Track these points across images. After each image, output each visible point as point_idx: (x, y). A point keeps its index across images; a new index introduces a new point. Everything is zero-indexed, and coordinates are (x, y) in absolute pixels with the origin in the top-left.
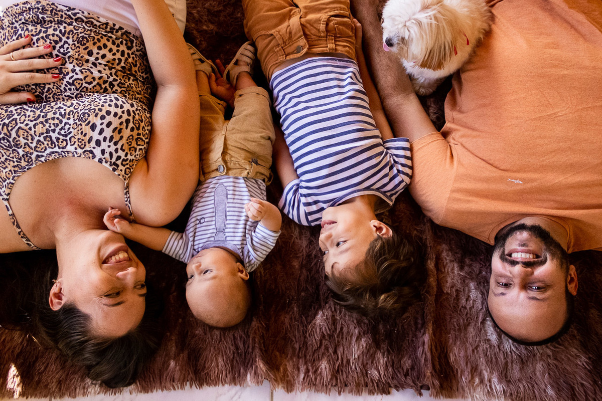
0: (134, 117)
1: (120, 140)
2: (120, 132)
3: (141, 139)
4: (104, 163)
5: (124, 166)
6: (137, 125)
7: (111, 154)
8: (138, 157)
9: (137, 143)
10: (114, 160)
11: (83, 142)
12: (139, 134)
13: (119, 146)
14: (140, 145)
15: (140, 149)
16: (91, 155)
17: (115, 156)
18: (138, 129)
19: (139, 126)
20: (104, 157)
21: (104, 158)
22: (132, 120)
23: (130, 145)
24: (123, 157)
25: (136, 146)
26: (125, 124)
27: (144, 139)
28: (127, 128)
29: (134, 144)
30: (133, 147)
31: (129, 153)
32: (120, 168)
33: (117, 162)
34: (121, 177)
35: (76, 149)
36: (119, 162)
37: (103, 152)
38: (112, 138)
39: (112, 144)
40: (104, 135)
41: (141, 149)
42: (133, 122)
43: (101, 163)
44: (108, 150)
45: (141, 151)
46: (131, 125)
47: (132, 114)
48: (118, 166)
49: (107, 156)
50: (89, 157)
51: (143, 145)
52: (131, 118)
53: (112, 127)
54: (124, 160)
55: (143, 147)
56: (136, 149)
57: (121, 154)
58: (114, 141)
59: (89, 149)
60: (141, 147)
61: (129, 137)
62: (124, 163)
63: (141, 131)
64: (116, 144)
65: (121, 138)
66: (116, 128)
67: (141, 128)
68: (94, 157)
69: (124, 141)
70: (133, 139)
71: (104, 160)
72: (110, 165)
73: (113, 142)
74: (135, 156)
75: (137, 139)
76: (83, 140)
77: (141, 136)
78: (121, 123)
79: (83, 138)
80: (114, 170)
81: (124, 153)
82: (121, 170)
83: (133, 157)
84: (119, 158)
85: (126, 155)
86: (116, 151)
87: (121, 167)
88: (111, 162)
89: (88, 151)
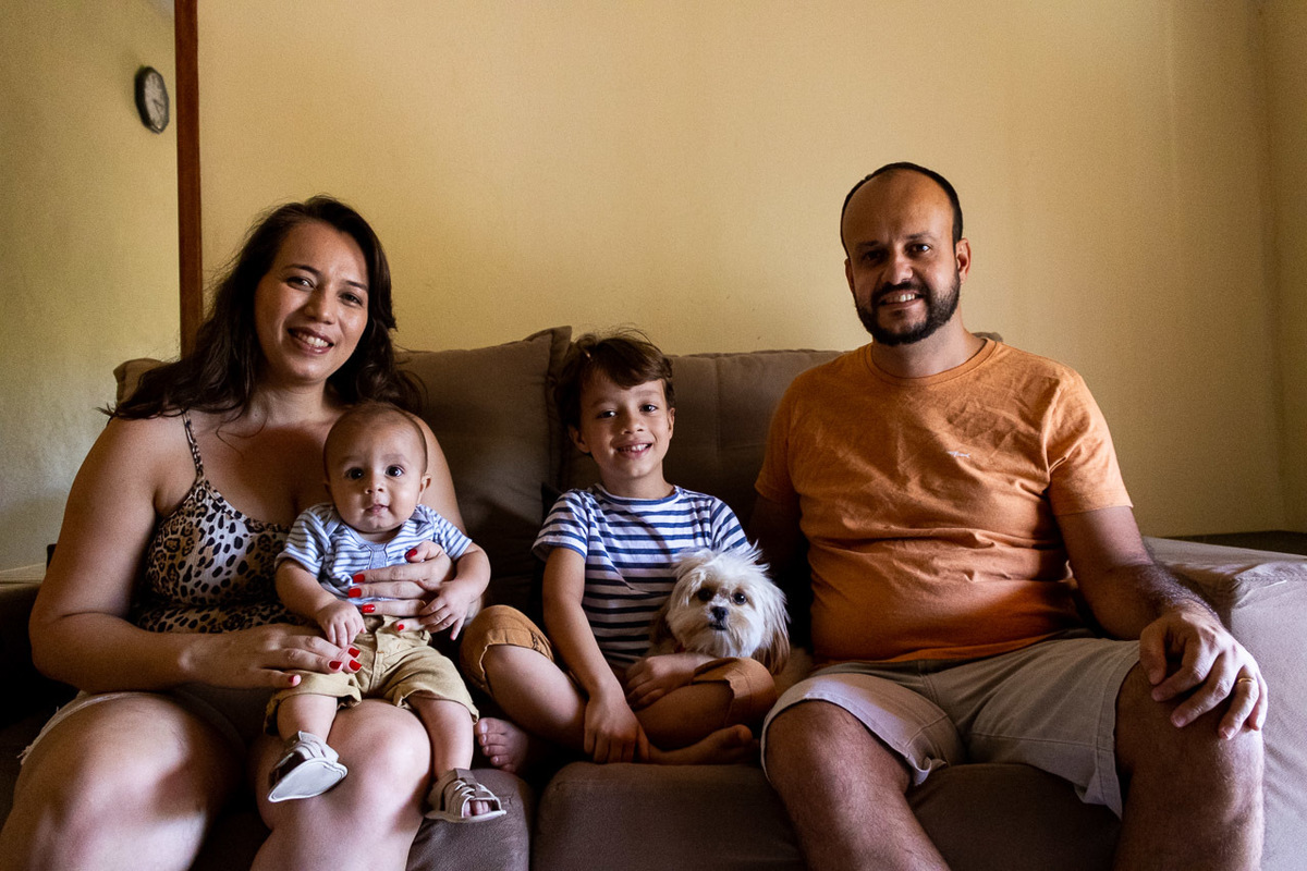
0: (176, 585)
1: (204, 548)
2: (203, 560)
3: (169, 549)
4: (234, 511)
5: (203, 505)
6: (172, 572)
7: (221, 525)
8: (180, 521)
9: (178, 544)
10: (219, 515)
11: (262, 545)
12: (172, 557)
13: (207, 537)
14: (175, 540)
15: (176, 533)
16: (252, 525)
17: (215, 523)
18: (172, 566)
19: (169, 573)
20: (233, 521)
21: (232, 518)
22: (181, 580)
23: (190, 539)
24: (204, 519)
25: (182, 538)
26: (193, 573)
27: (165, 551)
28: (191, 567)
29: (184, 540)
30: (185, 536)
31: (194, 527)
32: (212, 502)
33: (214, 511)
34: (213, 488)
35: (274, 536)
36: (211, 511)
37: (232, 529)
38: (216, 551)
39: (217, 541)
40: (228, 556)
41: (173, 533)
42: (179, 577)
43: (237, 512)
44: (225, 531)
45: (174, 530)
46: (183, 572)
47: (179, 590)
48: (214, 506)
49: (227, 523)
50: (255, 521)
51: (170, 539)
52: (181, 583)
53: (213, 568)
54: (203, 515)
55: (170, 536)
56: (182, 533)
57: (205, 525)
58: (213, 546)
59: (254, 534)
60: (174, 536)
61: (190, 552)
62: (203, 510)
63: (168, 563)
64: (212, 541)
65: (201, 551)
66: (207, 567)
67: (166, 568)
68: (247, 522)
69: (199, 545)
70: (184, 549)
71: (232, 515)
72: (225, 507)
73: (216, 543)
74: (185, 521)
75: (178, 548)
76: (262, 549)
77: (168, 554)
78: (198, 574)
79: (262, 552)
80: (221, 500)
81: (201, 526)
82: (210, 498)
83: (189, 519)
84: (210, 519)
85: (199, 522)
86: (212, 530)
87: (209, 503)
88: (223, 512)
89: (256, 532)
